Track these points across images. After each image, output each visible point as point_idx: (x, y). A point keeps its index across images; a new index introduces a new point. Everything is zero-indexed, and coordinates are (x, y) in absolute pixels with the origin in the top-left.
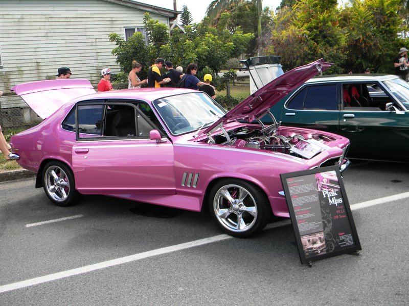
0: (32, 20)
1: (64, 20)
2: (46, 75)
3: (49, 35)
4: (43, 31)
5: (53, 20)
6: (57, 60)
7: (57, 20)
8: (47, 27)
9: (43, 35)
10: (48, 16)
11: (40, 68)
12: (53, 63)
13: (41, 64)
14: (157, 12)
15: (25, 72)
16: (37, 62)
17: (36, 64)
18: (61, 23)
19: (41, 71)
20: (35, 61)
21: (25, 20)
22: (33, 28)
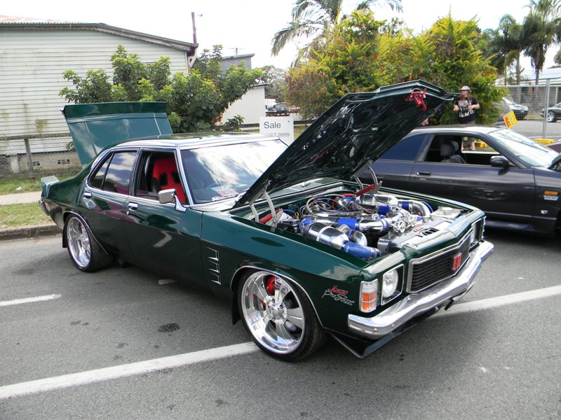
0: (16, 56)
1: (55, 55)
2: (35, 118)
3: (38, 72)
4: (30, 68)
5: (42, 55)
6: (48, 101)
7: (47, 55)
8: (35, 64)
9: (30, 72)
10: (35, 51)
11: (28, 110)
12: (43, 105)
13: (29, 106)
14: (167, 45)
15: (10, 115)
16: (24, 104)
17: (23, 106)
18: (52, 59)
19: (29, 114)
20: (22, 102)
21: (8, 56)
22: (18, 64)
